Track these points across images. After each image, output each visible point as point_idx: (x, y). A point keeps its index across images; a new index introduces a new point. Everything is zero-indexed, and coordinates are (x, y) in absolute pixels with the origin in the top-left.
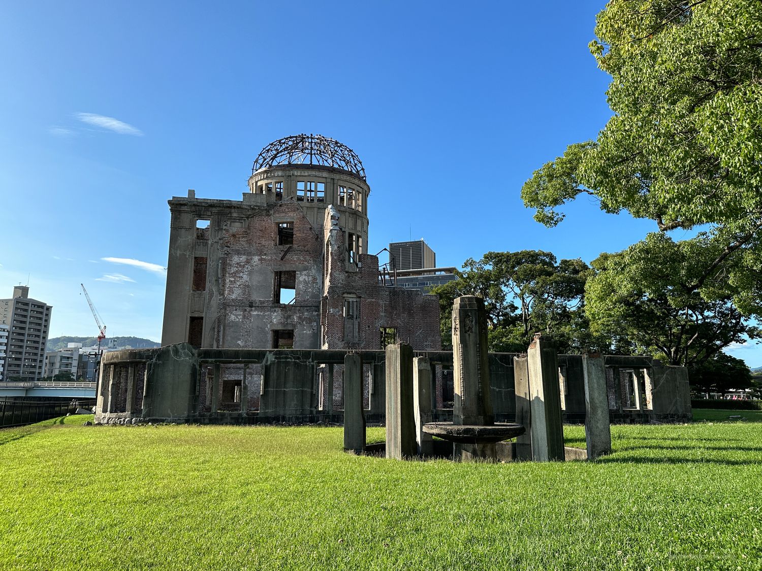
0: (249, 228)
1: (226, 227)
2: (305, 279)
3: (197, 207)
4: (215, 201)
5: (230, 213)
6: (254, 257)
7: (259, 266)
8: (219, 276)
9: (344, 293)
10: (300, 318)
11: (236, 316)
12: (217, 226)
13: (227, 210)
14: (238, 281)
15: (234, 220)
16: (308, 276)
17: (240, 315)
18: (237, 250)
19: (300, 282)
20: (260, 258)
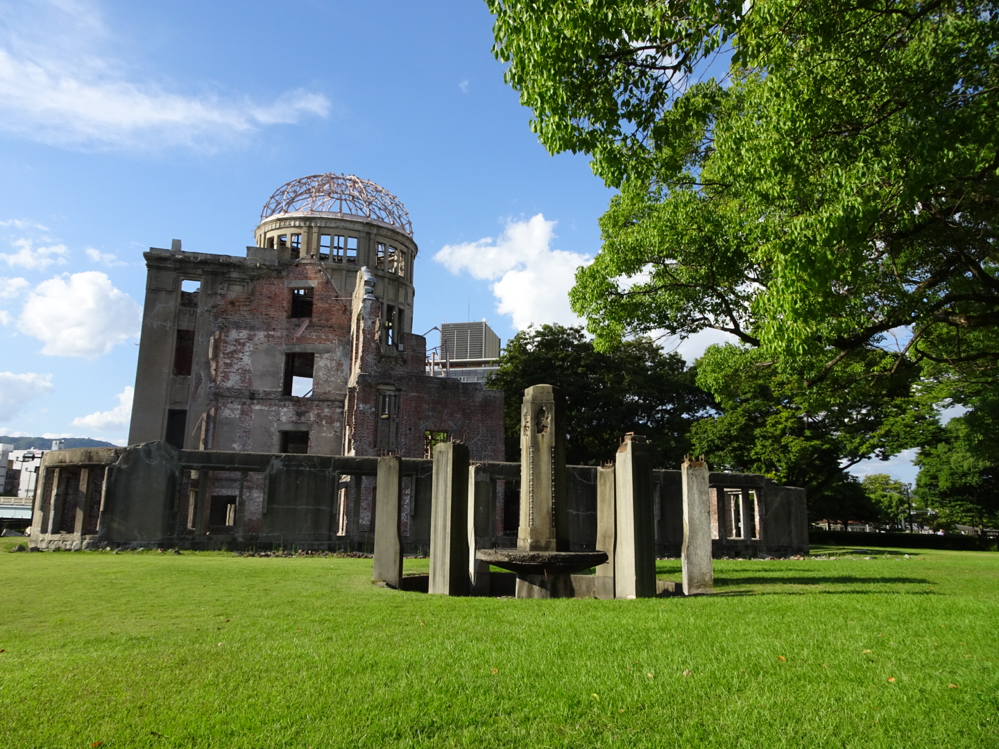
0: (253, 293)
1: (222, 291)
2: (326, 365)
3: (183, 264)
4: (208, 257)
5: (229, 272)
6: (258, 333)
7: (265, 345)
8: (210, 356)
9: (378, 384)
10: (318, 415)
11: (232, 410)
12: (210, 289)
13: (224, 269)
14: (235, 364)
15: (231, 282)
16: (332, 360)
17: (237, 409)
18: (235, 323)
19: (320, 368)
20: (266, 333)
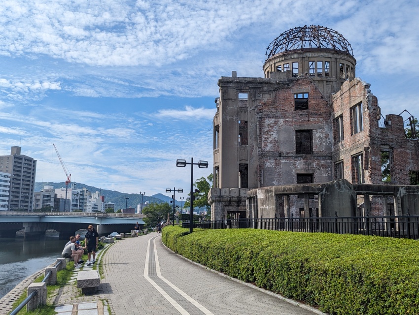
0: (275, 98)
1: (259, 98)
2: (320, 136)
3: (239, 84)
4: (251, 79)
5: (262, 87)
6: (280, 120)
7: (284, 126)
8: (258, 134)
9: (381, 145)
10: (318, 165)
11: (271, 163)
12: (253, 98)
13: (260, 86)
14: (270, 138)
15: (264, 92)
16: (322, 133)
17: (273, 163)
18: (267, 115)
19: (316, 138)
20: (284, 120)
